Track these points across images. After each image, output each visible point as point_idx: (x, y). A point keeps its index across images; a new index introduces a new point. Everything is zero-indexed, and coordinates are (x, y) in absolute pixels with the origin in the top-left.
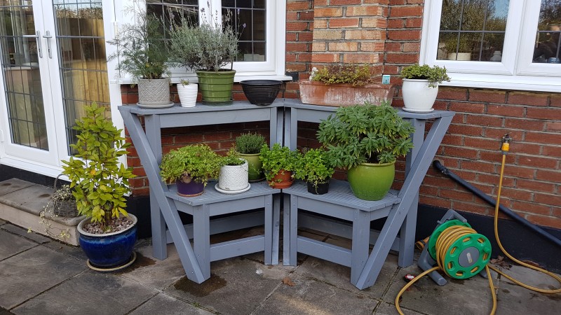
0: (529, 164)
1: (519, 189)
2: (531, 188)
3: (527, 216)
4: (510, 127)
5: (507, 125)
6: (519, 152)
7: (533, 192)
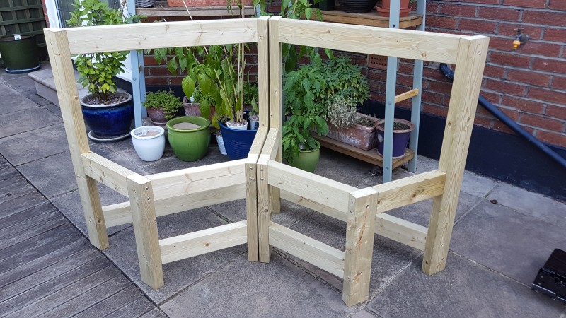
0: (545, 69)
1: (530, 99)
2: (544, 98)
3: (536, 132)
4: (528, 21)
5: (525, 20)
6: (535, 53)
7: (545, 104)
